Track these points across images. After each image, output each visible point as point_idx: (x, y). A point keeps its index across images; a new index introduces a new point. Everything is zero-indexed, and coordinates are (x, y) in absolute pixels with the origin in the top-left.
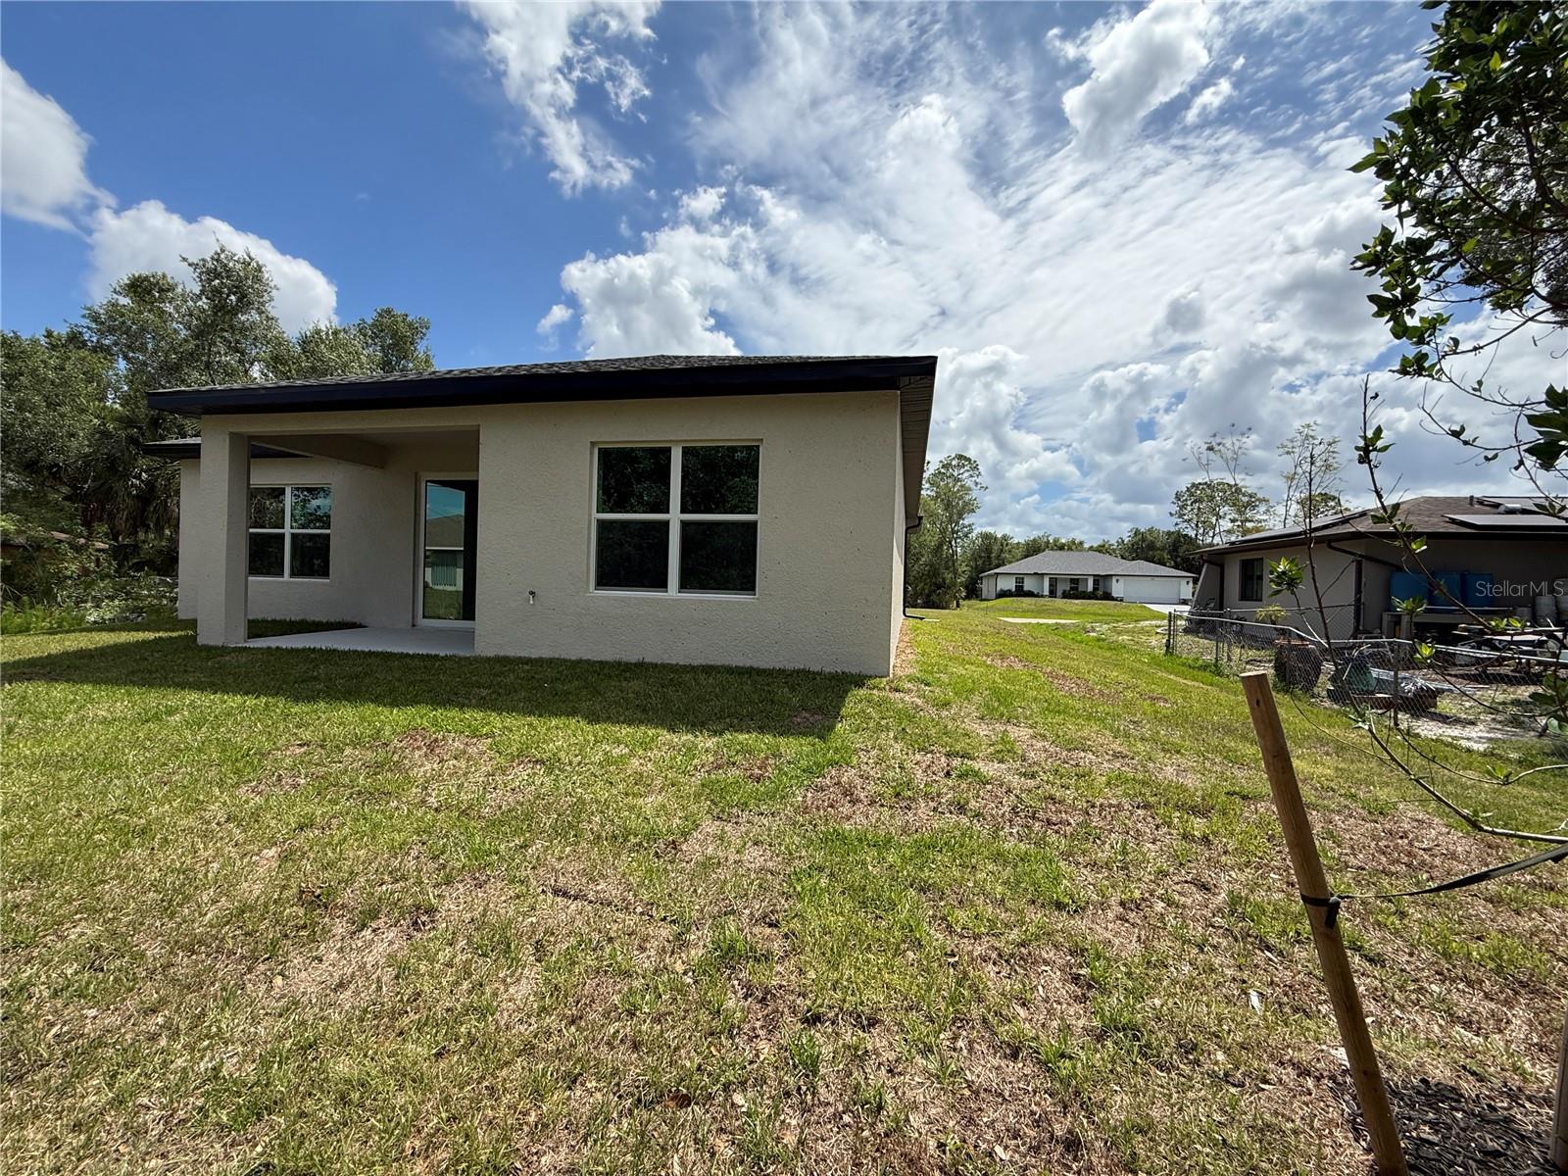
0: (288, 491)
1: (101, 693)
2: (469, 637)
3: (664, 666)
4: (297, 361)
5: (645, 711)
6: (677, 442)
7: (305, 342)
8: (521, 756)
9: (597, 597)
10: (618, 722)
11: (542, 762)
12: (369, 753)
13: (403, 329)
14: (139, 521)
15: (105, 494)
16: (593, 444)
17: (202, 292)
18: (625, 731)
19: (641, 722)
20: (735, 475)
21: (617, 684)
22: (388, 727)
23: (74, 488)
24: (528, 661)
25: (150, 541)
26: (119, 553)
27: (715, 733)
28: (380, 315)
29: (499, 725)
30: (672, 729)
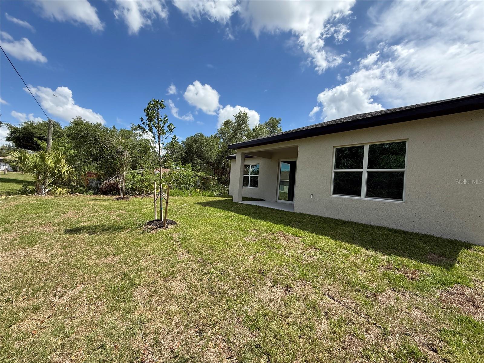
0: (250, 166)
1: (219, 210)
2: (292, 206)
3: (359, 224)
4: (252, 134)
5: (353, 239)
6: (366, 143)
7: (254, 129)
8: (311, 245)
9: (333, 197)
10: (344, 241)
11: (319, 249)
12: (270, 235)
13: (275, 122)
14: (222, 174)
15: (218, 168)
16: (334, 147)
17: (236, 122)
18: (347, 245)
19: (352, 243)
20: (383, 154)
21: (341, 227)
22: (274, 229)
23: (213, 167)
24: (310, 216)
25: (224, 177)
26: (219, 180)
27: (386, 254)
28: (270, 120)
29: (303, 234)
30: (366, 248)
